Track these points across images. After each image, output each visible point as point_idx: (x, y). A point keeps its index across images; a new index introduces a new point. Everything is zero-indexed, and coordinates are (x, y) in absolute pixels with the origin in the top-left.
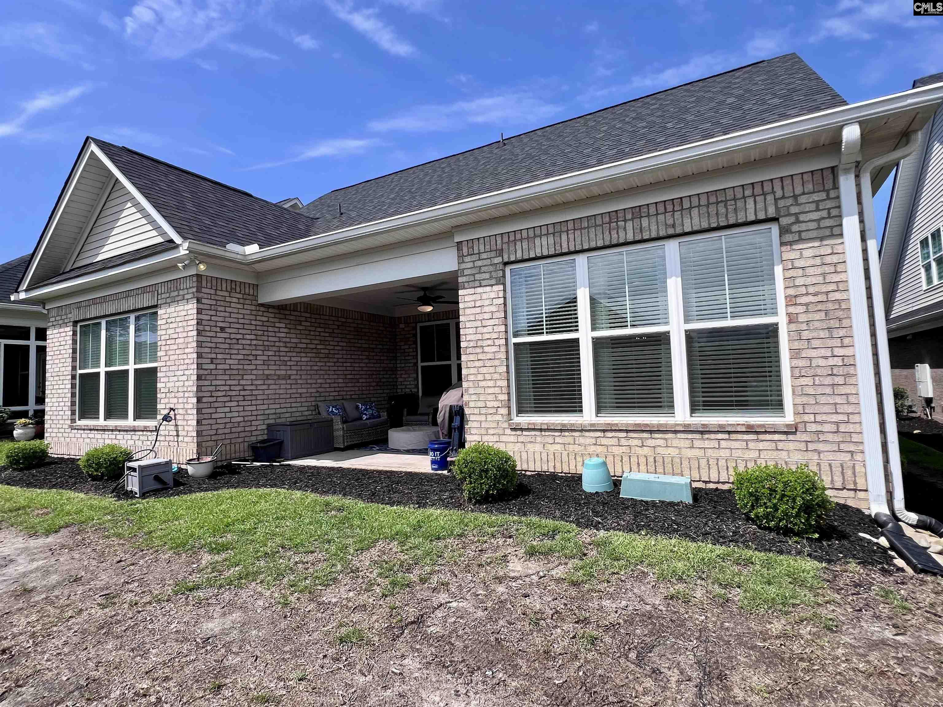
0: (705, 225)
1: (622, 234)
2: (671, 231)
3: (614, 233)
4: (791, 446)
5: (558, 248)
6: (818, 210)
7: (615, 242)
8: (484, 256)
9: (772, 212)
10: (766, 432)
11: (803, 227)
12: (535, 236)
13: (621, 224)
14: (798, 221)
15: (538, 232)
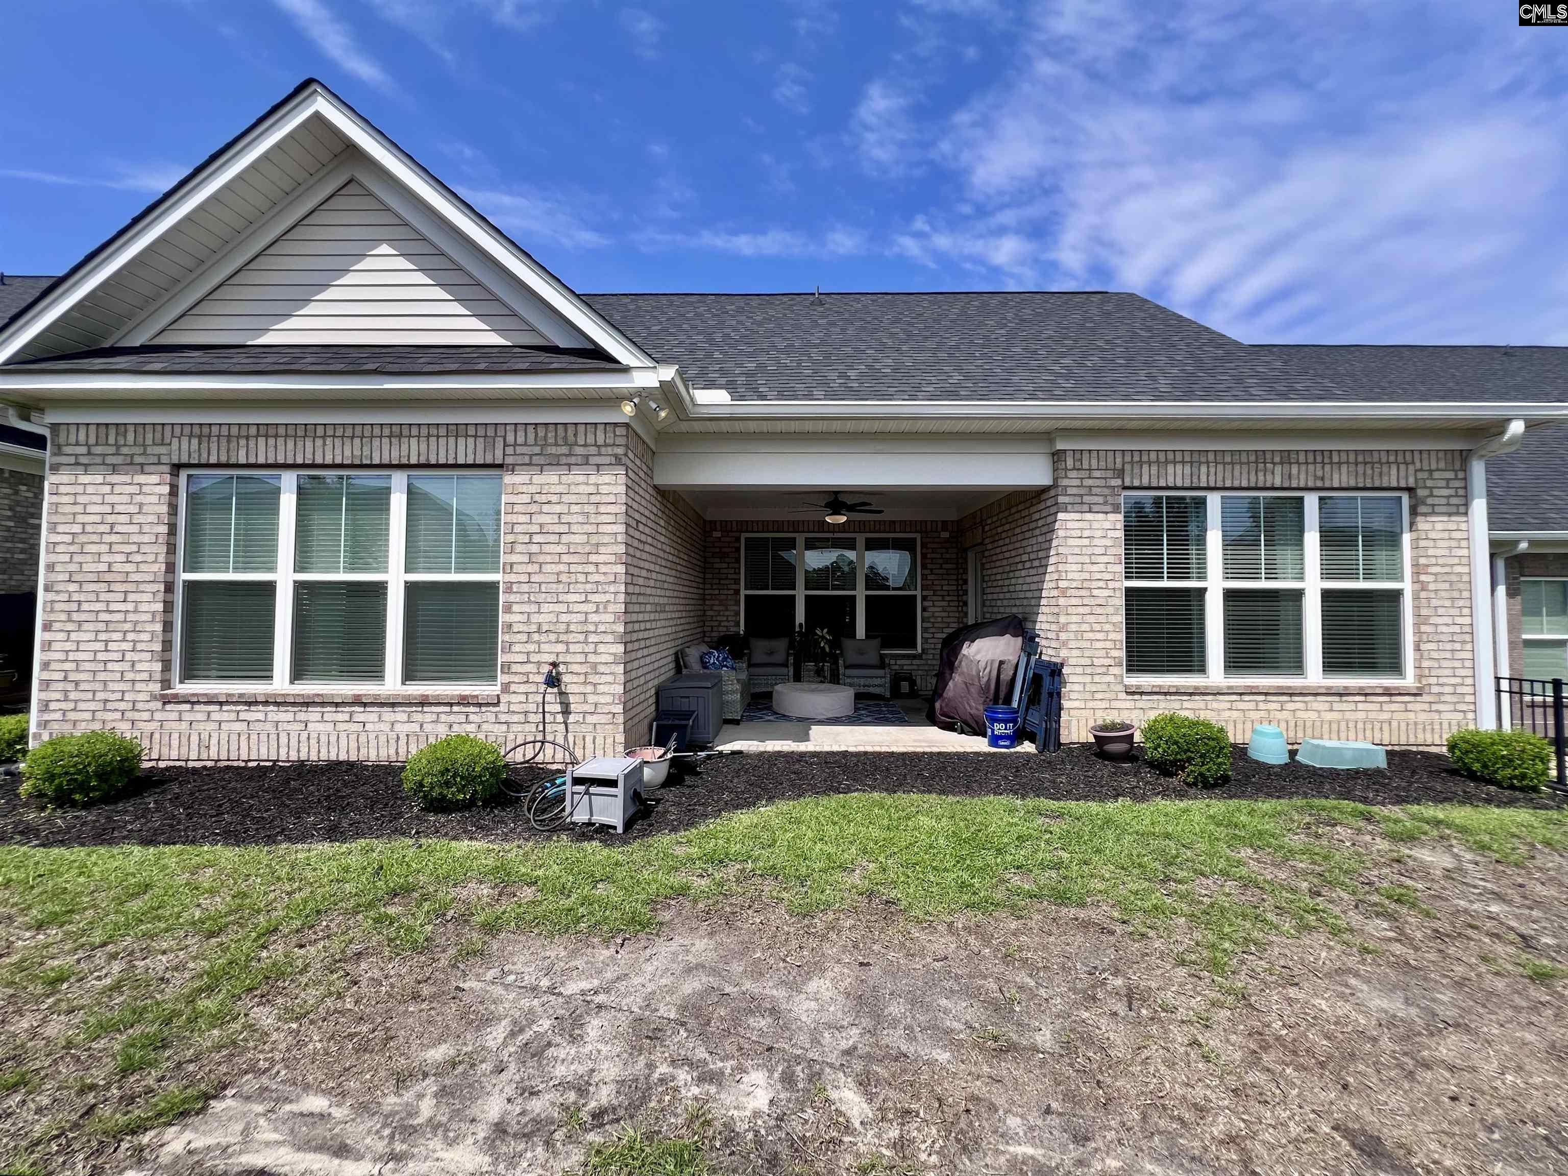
0: (1352, 483)
1: (1269, 477)
2: (1319, 484)
3: (1261, 475)
4: (1418, 707)
5: (1195, 480)
6: (1448, 487)
7: (1260, 484)
8: (1097, 474)
9: (1411, 482)
10: (1400, 694)
11: (1436, 501)
12: (1167, 462)
13: (1269, 466)
14: (1431, 495)
15: (1170, 456)
